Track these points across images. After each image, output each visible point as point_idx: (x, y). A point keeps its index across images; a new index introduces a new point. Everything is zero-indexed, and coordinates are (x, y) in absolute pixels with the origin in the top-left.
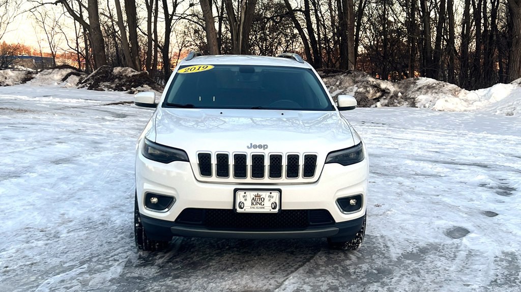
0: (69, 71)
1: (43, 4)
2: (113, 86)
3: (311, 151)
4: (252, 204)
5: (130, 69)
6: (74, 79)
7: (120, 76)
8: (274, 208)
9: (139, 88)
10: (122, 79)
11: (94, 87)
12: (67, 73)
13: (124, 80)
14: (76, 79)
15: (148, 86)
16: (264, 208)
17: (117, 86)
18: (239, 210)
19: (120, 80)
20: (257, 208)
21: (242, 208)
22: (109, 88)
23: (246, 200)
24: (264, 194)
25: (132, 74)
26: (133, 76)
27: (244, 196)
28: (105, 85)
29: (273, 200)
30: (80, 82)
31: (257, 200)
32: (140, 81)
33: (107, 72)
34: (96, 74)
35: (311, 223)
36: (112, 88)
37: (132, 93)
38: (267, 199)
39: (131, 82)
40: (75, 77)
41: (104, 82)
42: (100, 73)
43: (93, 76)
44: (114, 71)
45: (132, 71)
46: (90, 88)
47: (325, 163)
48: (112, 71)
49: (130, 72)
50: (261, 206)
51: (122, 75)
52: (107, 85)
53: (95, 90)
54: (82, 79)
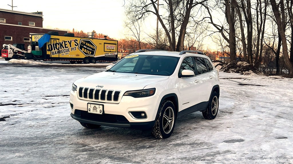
0: (218, 63)
1: (215, 32)
2: (235, 70)
3: (118, 90)
4: (93, 110)
5: (245, 63)
6: (219, 67)
7: (240, 66)
8: (101, 112)
9: (247, 72)
10: (241, 67)
11: (227, 71)
12: (217, 64)
13: (241, 68)
14: (220, 67)
15: (251, 71)
16: (97, 112)
17: (237, 71)
18: (89, 112)
19: (239, 68)
20: (95, 112)
21: (90, 111)
22: (233, 71)
23: (91, 108)
24: (97, 106)
25: (246, 65)
26: (246, 66)
27: (90, 106)
28: (231, 70)
29: (100, 109)
30: (222, 69)
31: (95, 108)
32: (248, 68)
33: (234, 64)
34: (229, 65)
35: (118, 121)
36: (234, 72)
37: (242, 74)
38: (98, 108)
39: (244, 69)
40: (220, 66)
41: (232, 68)
42: (232, 64)
43: (228, 66)
44: (238, 63)
45: (246, 64)
46: (225, 72)
47: (123, 96)
48: (237, 63)
49: (245, 64)
50: (96, 111)
51: (241, 66)
52: (233, 70)
53: (227, 72)
54: (223, 67)
